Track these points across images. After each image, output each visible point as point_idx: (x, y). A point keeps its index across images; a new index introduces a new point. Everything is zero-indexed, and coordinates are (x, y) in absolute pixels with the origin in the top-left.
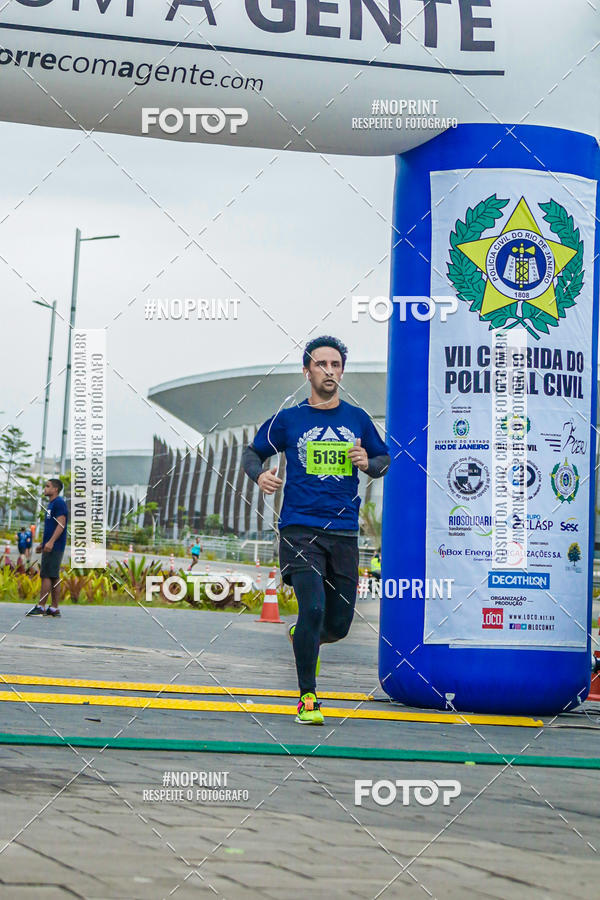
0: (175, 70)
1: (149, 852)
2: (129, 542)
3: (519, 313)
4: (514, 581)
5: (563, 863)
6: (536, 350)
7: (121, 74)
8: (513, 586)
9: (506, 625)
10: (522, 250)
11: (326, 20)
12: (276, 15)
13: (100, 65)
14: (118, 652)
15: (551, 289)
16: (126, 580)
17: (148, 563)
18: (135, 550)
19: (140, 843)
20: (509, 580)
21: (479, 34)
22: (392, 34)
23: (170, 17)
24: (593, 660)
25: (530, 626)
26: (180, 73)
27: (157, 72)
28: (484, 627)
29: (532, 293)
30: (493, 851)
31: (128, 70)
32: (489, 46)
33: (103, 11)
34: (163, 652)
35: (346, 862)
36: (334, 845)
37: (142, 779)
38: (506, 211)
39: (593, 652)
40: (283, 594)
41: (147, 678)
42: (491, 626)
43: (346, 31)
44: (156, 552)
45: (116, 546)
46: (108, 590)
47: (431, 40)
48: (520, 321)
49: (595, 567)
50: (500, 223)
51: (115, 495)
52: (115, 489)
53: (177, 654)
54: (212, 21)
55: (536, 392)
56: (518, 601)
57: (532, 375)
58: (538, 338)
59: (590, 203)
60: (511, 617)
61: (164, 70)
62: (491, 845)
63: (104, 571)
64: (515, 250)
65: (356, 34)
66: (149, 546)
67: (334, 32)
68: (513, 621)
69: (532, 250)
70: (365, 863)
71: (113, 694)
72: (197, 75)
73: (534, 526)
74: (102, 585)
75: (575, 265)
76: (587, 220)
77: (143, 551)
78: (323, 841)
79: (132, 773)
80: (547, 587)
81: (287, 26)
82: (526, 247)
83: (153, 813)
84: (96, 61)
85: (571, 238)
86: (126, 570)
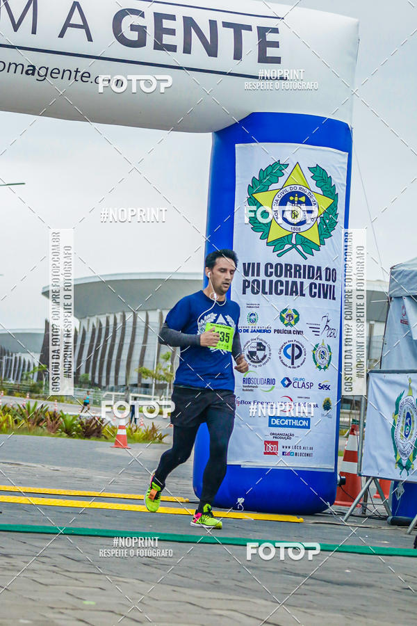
0: (64, 71)
1: (31, 603)
2: (26, 391)
3: (294, 241)
4: (286, 423)
5: (313, 615)
6: (305, 266)
7: (27, 73)
8: (285, 426)
9: (280, 453)
10: (296, 199)
11: (167, 39)
12: (133, 36)
13: (13, 67)
14: (16, 466)
15: (316, 226)
16: (24, 417)
17: (39, 406)
18: (31, 397)
19: (25, 596)
20: (283, 422)
21: (271, 52)
22: (212, 50)
23: (61, 35)
24: (339, 478)
25: (296, 454)
26: (67, 74)
27: (52, 72)
28: (265, 453)
29: (303, 228)
30: (265, 606)
31: (32, 70)
32: (277, 60)
33: (16, 30)
34: (47, 466)
35: (165, 612)
36: (157, 600)
37: (28, 552)
38: (287, 171)
39: (338, 473)
40: (130, 429)
41: (35, 484)
42: (269, 453)
43: (180, 48)
44: (45, 398)
45: (18, 394)
46: (11, 423)
47: (238, 55)
48: (294, 246)
49: (341, 415)
50: (282, 180)
51: (18, 359)
52: (18, 355)
53: (56, 468)
54: (90, 39)
55: (304, 295)
56: (289, 437)
57: (302, 283)
58: (306, 258)
59: (343, 168)
60: (283, 447)
61: (56, 71)
62: (263, 602)
63: (9, 411)
64: (291, 198)
65: (187, 50)
66: (40, 395)
67: (172, 48)
68: (284, 450)
69: (303, 199)
70: (178, 612)
71: (11, 495)
72: (79, 74)
73: (300, 386)
74: (7, 420)
75: (332, 209)
76: (341, 179)
77: (36, 398)
78: (150, 597)
79: (22, 549)
80: (309, 427)
81: (140, 43)
82: (299, 197)
83: (34, 576)
84: (10, 64)
85: (329, 191)
86: (24, 411)
